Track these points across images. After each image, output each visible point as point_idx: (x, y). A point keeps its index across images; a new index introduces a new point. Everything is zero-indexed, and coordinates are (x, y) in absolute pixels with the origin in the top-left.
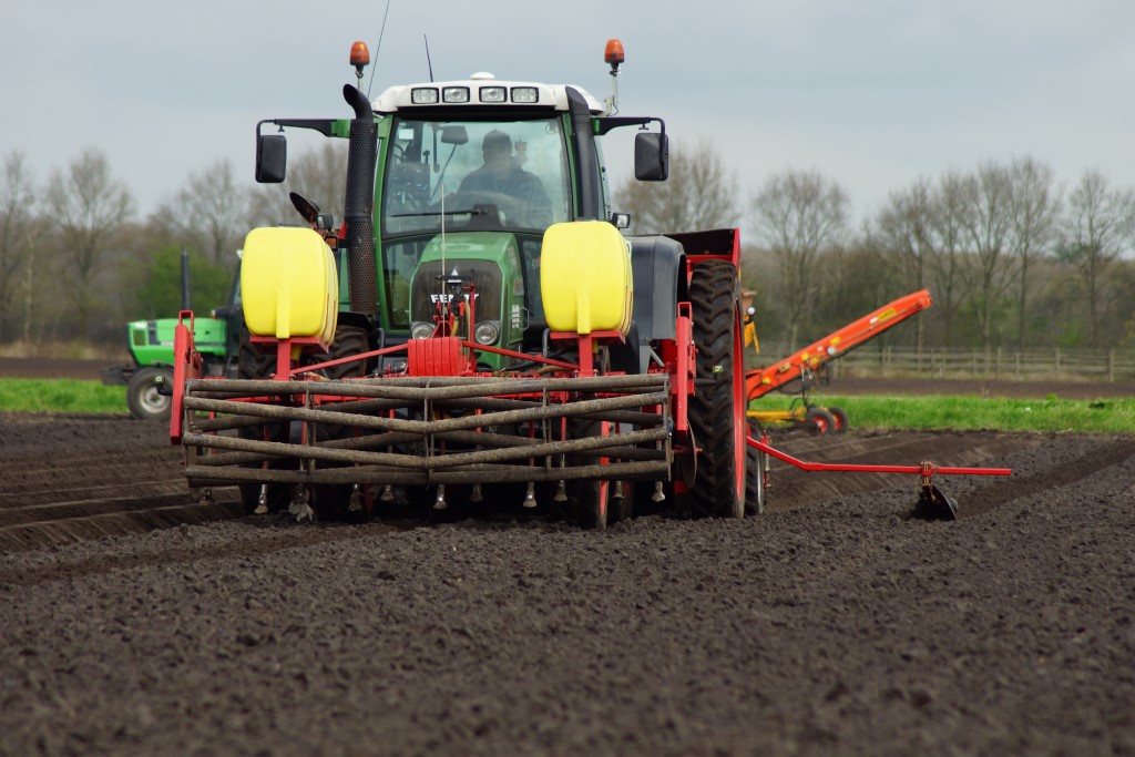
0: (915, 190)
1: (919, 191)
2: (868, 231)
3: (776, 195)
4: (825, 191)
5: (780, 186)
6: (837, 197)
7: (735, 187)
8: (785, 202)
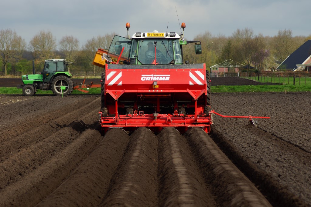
0: (92, 40)
1: (93, 40)
2: (83, 48)
3: (64, 41)
4: (74, 40)
5: (65, 39)
6: (77, 41)
7: (55, 40)
8: (66, 42)
